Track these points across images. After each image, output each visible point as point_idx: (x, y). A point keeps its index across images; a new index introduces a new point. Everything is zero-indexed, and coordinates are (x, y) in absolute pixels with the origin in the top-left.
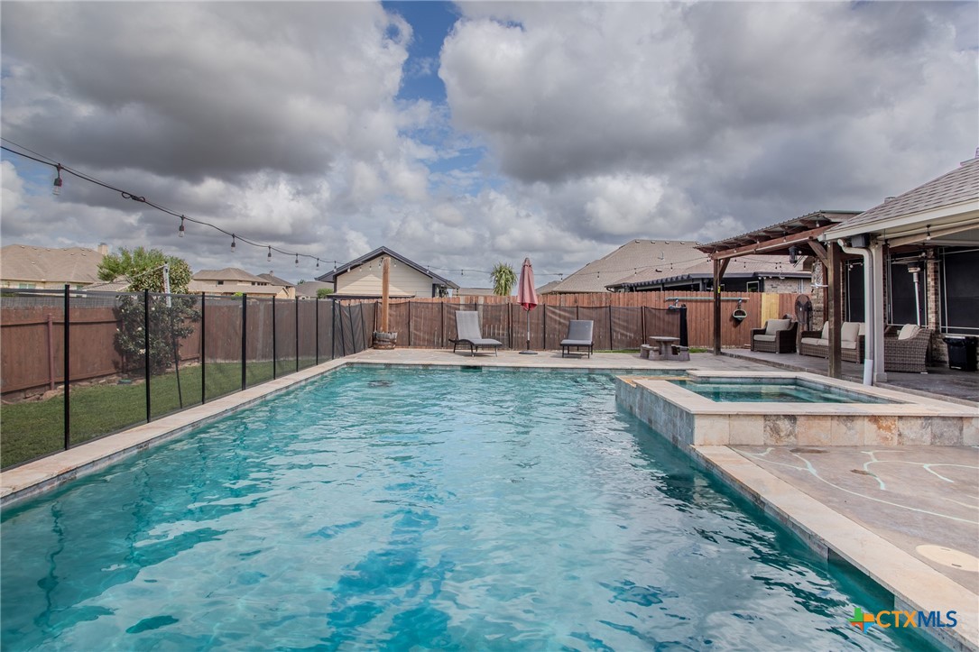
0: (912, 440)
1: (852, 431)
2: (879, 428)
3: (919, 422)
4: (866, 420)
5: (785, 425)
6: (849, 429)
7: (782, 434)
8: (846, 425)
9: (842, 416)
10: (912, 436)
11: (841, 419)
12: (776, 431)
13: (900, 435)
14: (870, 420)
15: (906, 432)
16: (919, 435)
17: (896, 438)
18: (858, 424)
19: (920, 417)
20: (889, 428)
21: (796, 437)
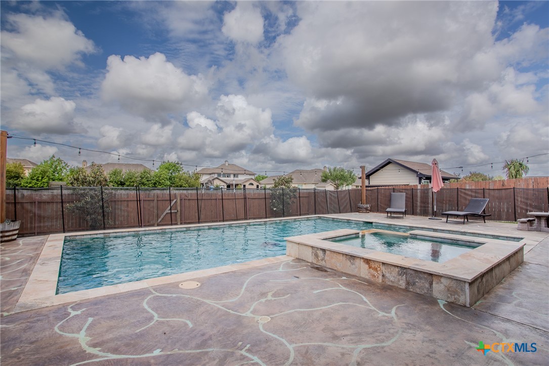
0: (392, 281)
1: (354, 266)
2: (370, 268)
3: (397, 270)
4: (362, 260)
5: (320, 253)
6: (353, 264)
7: (319, 259)
8: (350, 261)
9: (348, 255)
10: (392, 279)
11: (348, 257)
12: (316, 256)
13: (383, 276)
14: (364, 261)
15: (387, 275)
16: (396, 280)
17: (381, 277)
18: (357, 261)
19: (398, 266)
20: (376, 269)
21: (325, 261)
